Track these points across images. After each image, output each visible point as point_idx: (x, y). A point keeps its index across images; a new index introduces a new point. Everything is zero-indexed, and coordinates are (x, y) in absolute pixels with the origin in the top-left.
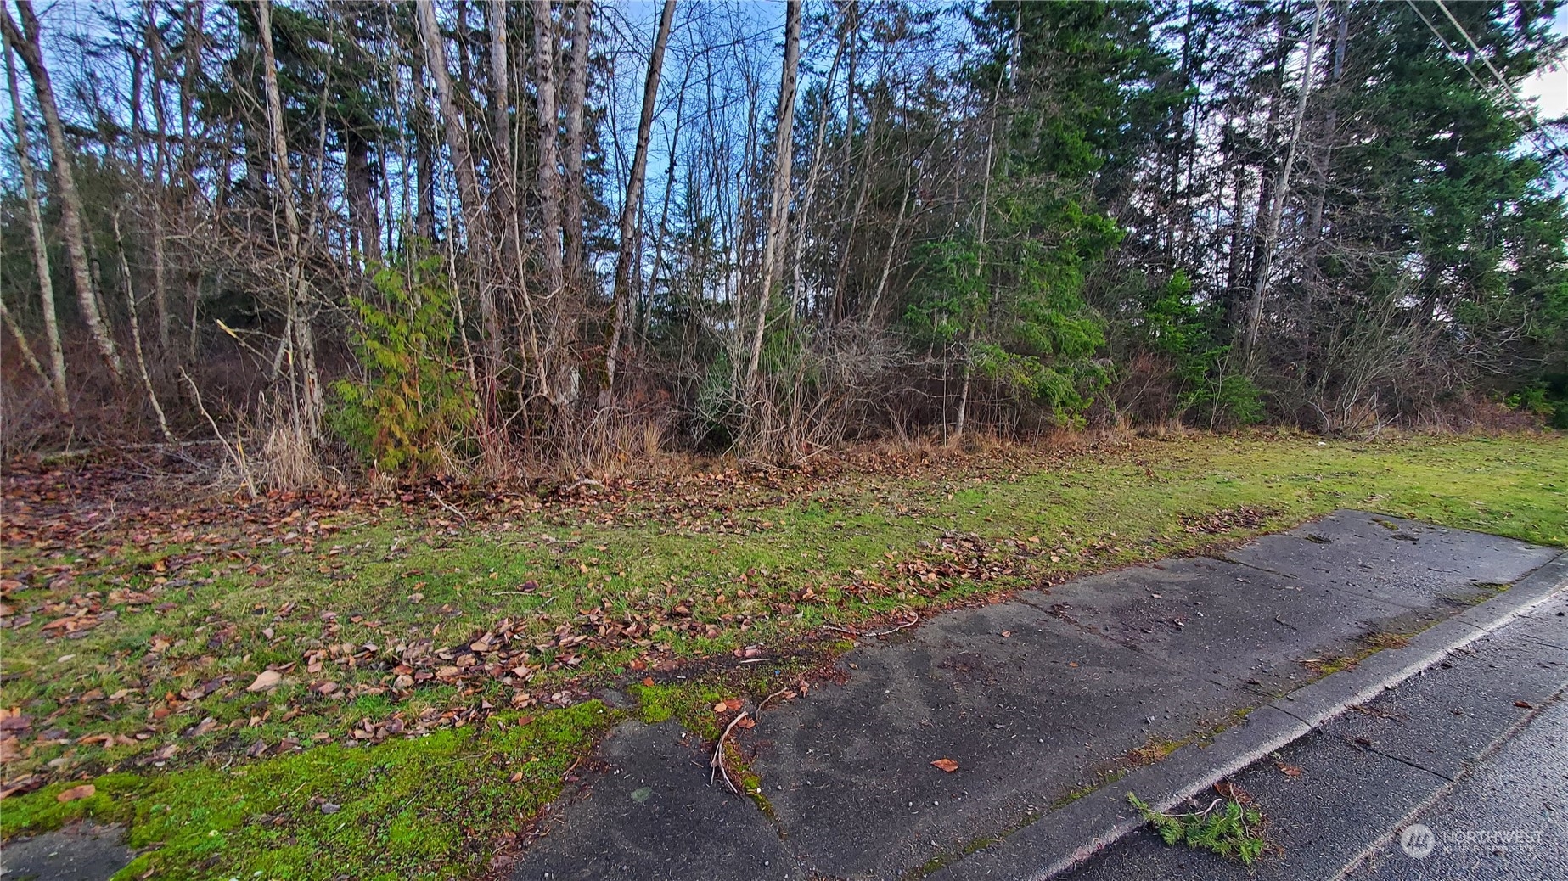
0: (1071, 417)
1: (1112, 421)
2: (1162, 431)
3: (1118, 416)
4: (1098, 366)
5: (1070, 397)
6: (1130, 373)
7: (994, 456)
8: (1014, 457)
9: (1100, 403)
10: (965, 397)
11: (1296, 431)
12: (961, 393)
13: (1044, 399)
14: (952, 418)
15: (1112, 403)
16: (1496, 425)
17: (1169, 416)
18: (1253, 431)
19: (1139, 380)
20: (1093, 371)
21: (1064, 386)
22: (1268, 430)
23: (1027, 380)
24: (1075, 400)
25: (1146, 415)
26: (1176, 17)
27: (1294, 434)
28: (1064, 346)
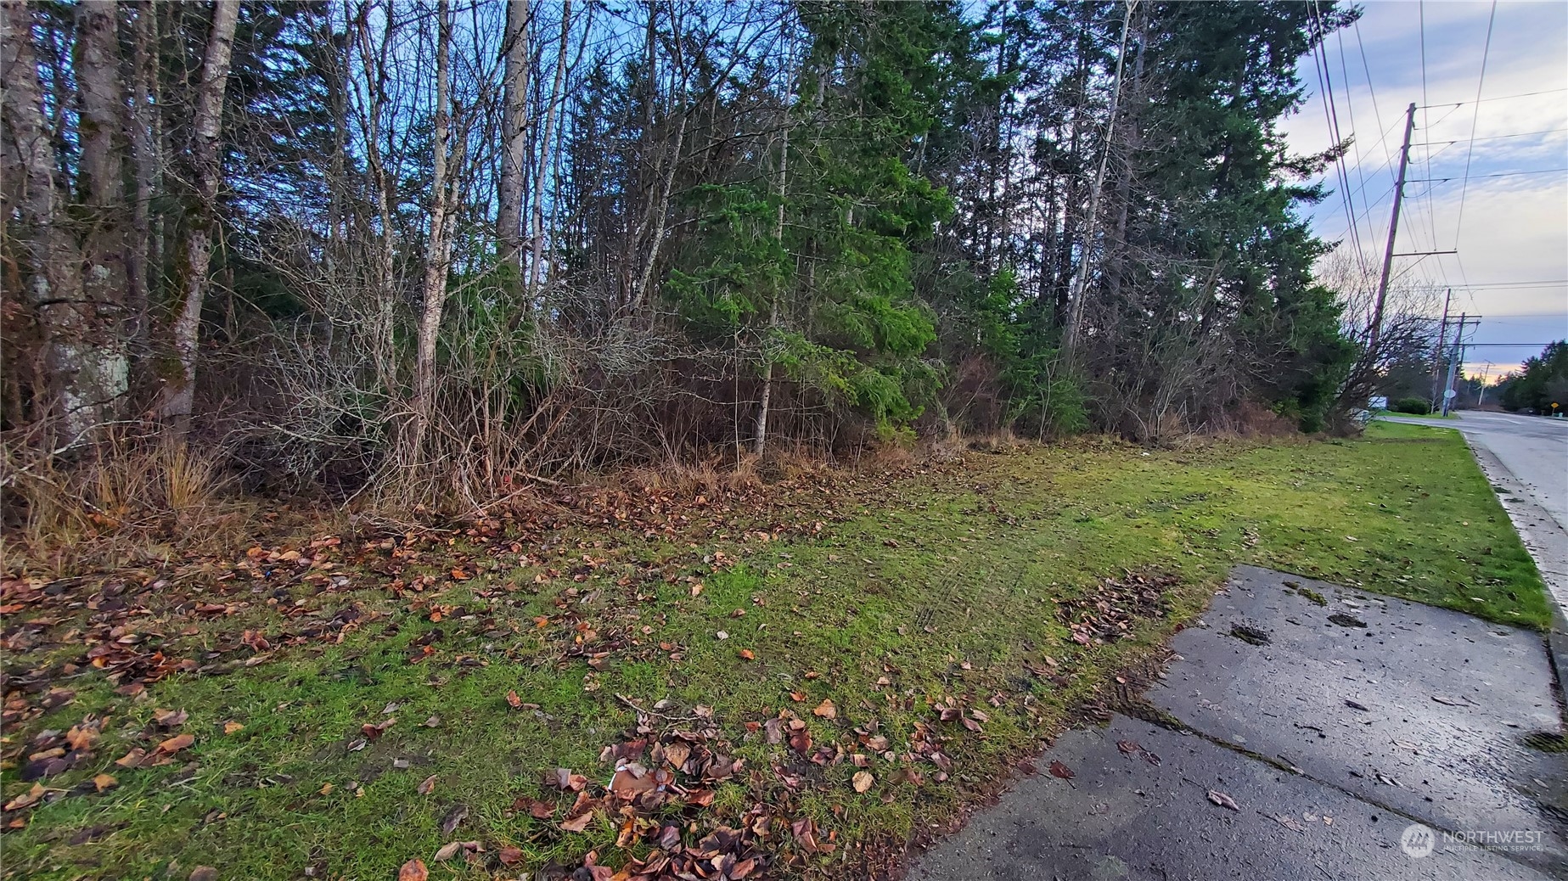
0: (898, 429)
1: (943, 432)
2: (994, 442)
3: (951, 428)
4: (927, 367)
5: (898, 404)
6: (962, 376)
7: (802, 486)
8: (828, 485)
9: (932, 410)
10: (766, 403)
11: (1118, 439)
12: (760, 399)
13: (865, 407)
14: (749, 432)
15: (943, 410)
16: (1267, 429)
17: (1001, 424)
18: (1080, 440)
19: (970, 385)
20: (923, 374)
21: (891, 390)
22: (1092, 439)
23: (842, 383)
24: (904, 408)
25: (978, 424)
26: (991, 27)
27: (1117, 444)
28: (889, 339)
